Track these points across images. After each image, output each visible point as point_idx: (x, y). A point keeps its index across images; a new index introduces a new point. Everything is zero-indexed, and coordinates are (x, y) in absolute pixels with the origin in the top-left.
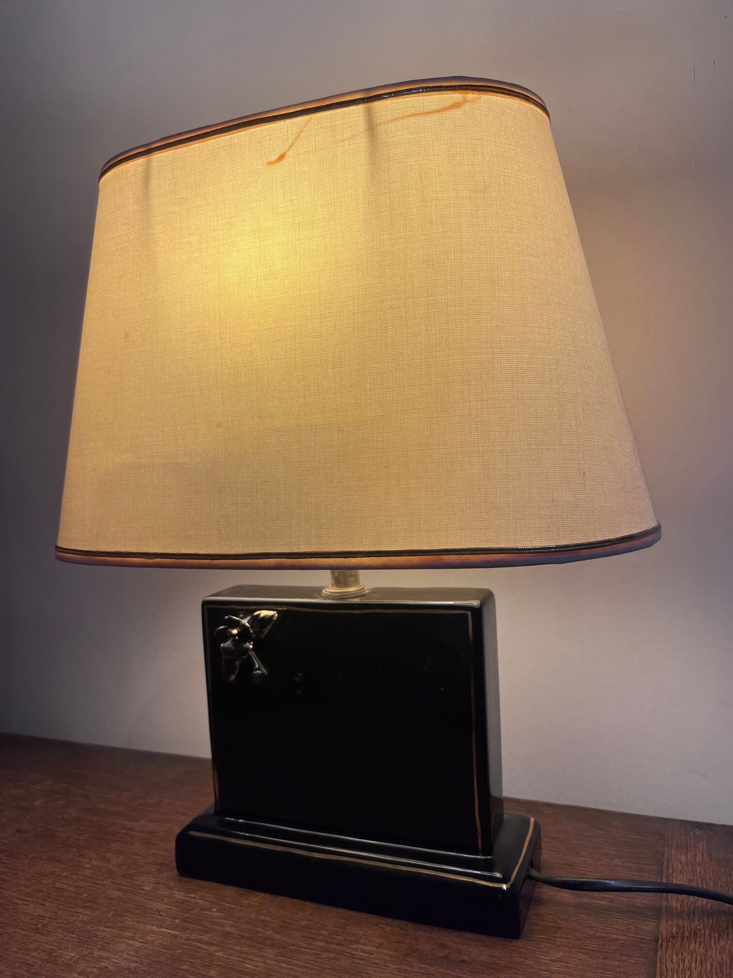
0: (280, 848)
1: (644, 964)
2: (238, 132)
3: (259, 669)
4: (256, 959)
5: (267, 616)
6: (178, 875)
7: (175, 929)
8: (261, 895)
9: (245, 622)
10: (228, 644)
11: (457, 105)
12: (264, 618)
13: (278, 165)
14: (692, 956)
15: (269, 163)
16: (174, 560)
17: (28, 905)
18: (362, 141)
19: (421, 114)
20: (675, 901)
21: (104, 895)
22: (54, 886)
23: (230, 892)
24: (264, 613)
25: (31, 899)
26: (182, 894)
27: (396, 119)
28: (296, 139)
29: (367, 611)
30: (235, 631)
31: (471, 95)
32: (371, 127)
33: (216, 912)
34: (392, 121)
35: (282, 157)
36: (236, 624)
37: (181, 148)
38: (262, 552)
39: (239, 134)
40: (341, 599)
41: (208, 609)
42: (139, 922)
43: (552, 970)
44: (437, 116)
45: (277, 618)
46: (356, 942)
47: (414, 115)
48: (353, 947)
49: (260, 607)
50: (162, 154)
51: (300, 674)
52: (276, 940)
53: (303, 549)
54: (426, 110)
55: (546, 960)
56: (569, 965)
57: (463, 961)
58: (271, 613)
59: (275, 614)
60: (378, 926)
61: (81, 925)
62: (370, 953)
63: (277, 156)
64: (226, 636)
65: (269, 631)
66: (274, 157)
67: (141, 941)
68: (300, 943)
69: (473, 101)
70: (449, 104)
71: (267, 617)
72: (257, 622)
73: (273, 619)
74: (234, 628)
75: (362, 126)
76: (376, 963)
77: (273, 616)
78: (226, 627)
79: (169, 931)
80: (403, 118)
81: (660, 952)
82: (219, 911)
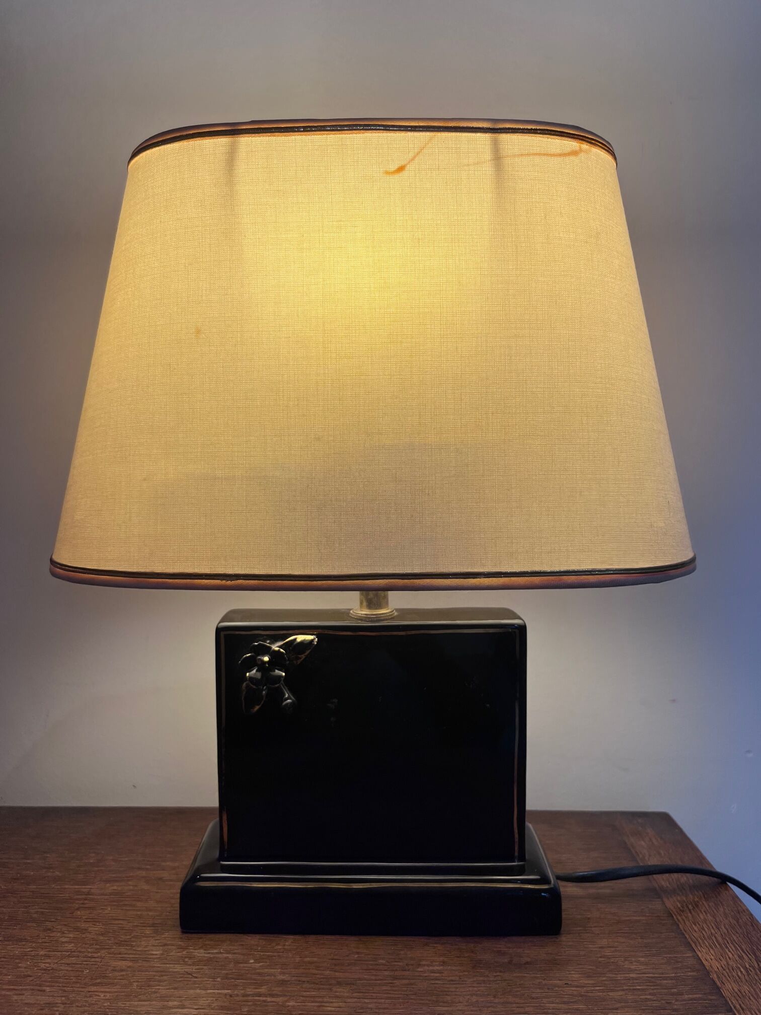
0: (311, 885)
1: (676, 937)
2: (351, 133)
3: (288, 699)
4: (334, 1001)
5: (304, 640)
6: (183, 932)
7: (224, 989)
8: (291, 938)
9: (275, 647)
10: (253, 673)
11: (574, 153)
12: (302, 643)
13: (396, 176)
14: (706, 923)
15: (387, 173)
16: (262, 581)
17: (23, 994)
18: (488, 169)
19: (544, 155)
20: (663, 880)
21: (110, 968)
22: (39, 968)
23: (253, 940)
24: (300, 638)
25: (21, 987)
26: (202, 951)
27: (522, 155)
28: (418, 154)
29: (413, 632)
30: (266, 659)
31: (585, 146)
32: (498, 158)
33: (253, 963)
34: (519, 155)
35: (401, 169)
36: (267, 651)
37: (278, 136)
38: (370, 572)
39: (350, 135)
40: (372, 621)
41: (225, 636)
42: (175, 988)
43: (608, 955)
44: (560, 159)
45: (317, 642)
46: (419, 965)
47: (539, 154)
48: (419, 970)
49: (297, 631)
50: (253, 138)
51: (336, 700)
52: (340, 978)
53: (417, 570)
54: (550, 152)
55: (596, 948)
56: (618, 949)
57: (527, 963)
58: (309, 637)
59: (314, 639)
60: (428, 946)
61: (109, 1004)
62: (440, 972)
63: (396, 167)
64: (251, 663)
65: (307, 657)
66: (393, 167)
67: (196, 1007)
68: (365, 977)
69: (586, 152)
70: (568, 150)
71: (305, 642)
72: (292, 647)
73: (314, 644)
74: (264, 655)
75: (488, 155)
76: (452, 981)
77: (312, 641)
78: (253, 654)
79: (220, 991)
80: (528, 155)
81: (680, 926)
82: (257, 961)
